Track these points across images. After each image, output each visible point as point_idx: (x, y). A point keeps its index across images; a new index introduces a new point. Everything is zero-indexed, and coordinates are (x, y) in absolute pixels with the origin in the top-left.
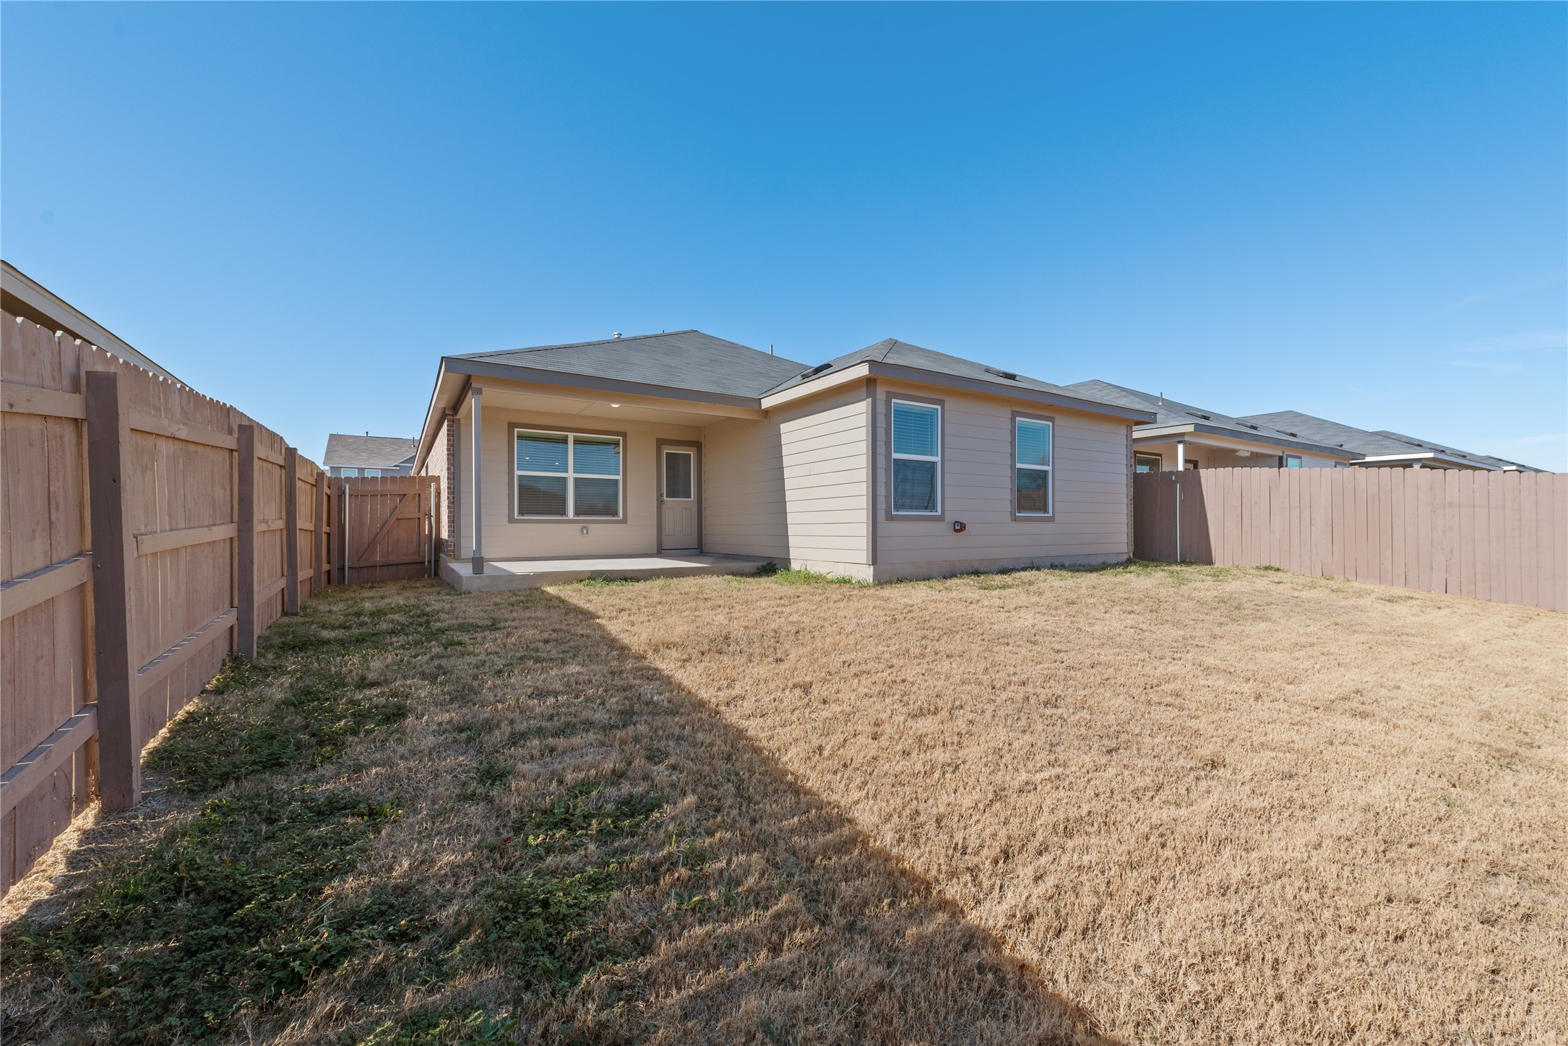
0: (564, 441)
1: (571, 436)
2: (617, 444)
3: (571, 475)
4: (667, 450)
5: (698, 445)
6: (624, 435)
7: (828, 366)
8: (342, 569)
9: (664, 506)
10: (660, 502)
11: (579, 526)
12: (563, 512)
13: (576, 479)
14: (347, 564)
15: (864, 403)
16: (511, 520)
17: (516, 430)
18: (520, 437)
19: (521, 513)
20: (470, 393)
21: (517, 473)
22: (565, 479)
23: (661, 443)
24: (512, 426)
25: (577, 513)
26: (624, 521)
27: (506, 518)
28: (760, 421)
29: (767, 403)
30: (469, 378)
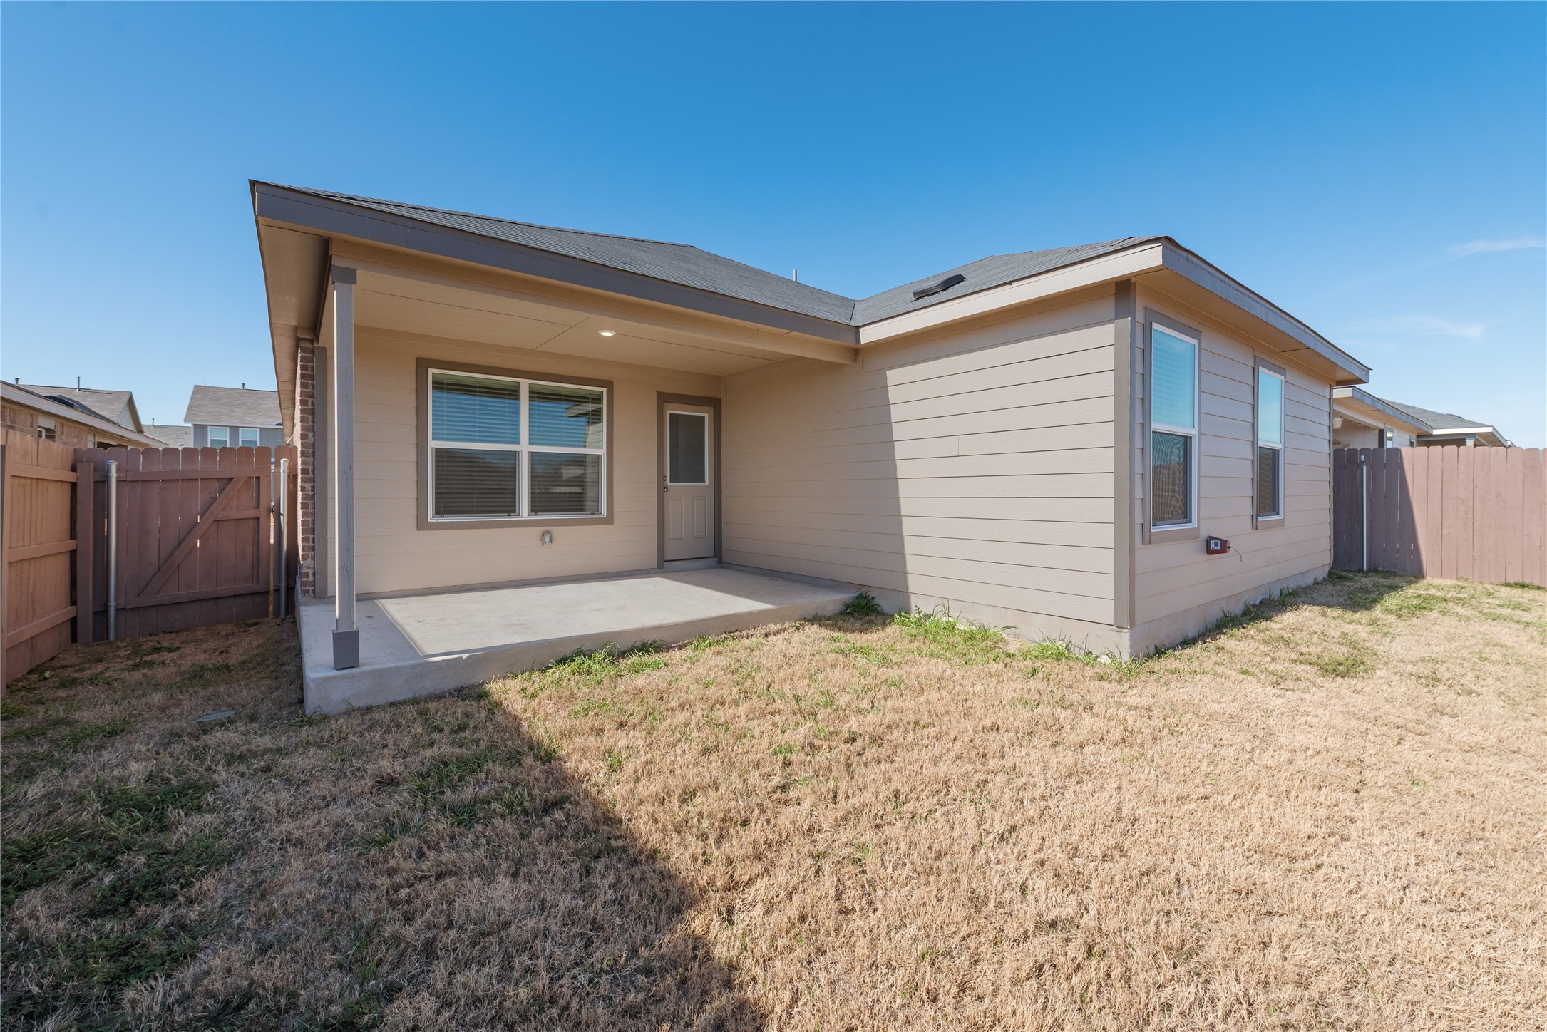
0: (514, 393)
1: (525, 385)
2: (598, 399)
3: (524, 449)
4: (671, 410)
5: (715, 404)
6: (609, 384)
7: (958, 279)
8: (102, 613)
9: (667, 495)
10: (662, 489)
11: (538, 531)
12: (512, 508)
13: (532, 454)
14: (112, 604)
15: (1111, 327)
16: (422, 524)
17: (431, 371)
18: (439, 385)
19: (439, 512)
20: (330, 285)
21: (433, 444)
22: (514, 455)
23: (664, 398)
24: (423, 364)
25: (535, 509)
26: (609, 520)
27: (413, 522)
28: (846, 365)
29: (868, 335)
30: (325, 246)
